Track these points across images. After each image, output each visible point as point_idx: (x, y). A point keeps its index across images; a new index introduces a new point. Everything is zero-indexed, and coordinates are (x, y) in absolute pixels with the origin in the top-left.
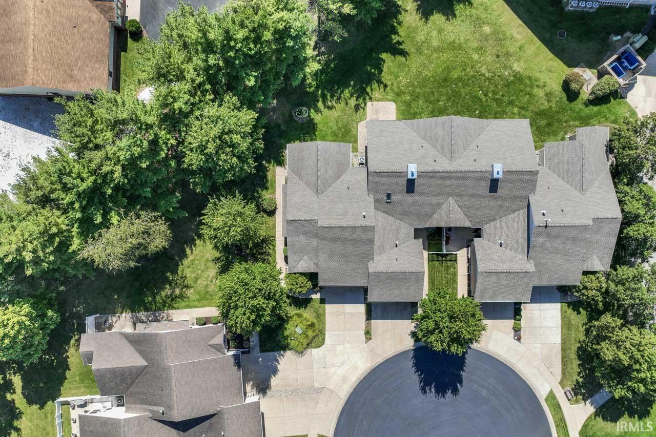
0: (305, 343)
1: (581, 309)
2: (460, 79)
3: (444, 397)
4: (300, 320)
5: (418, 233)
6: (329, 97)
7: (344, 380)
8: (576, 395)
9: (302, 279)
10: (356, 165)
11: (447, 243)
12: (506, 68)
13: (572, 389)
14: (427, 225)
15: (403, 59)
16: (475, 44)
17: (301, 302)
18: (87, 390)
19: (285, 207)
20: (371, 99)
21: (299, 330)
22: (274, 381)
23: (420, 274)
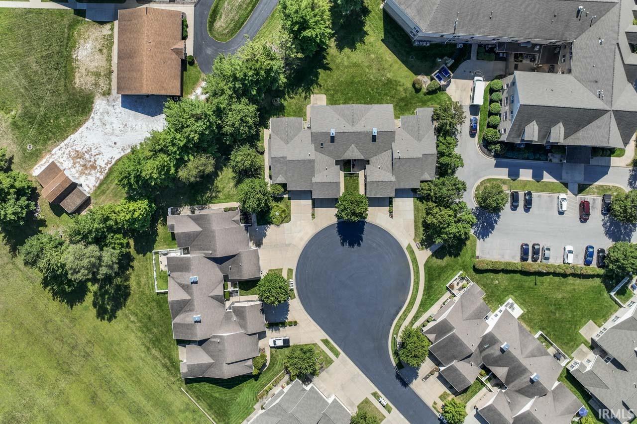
0: (281, 220)
1: (424, 201)
2: (359, 82)
3: (353, 247)
4: (278, 208)
5: (337, 163)
6: (291, 92)
7: (301, 239)
8: (422, 246)
9: (279, 187)
10: (306, 128)
11: (353, 167)
12: (383, 76)
13: (420, 243)
14: (342, 159)
15: (329, 72)
16: (366, 64)
17: (278, 199)
18: (167, 247)
19: (270, 150)
20: (313, 93)
21: (277, 214)
22: (264, 240)
23: (338, 184)
